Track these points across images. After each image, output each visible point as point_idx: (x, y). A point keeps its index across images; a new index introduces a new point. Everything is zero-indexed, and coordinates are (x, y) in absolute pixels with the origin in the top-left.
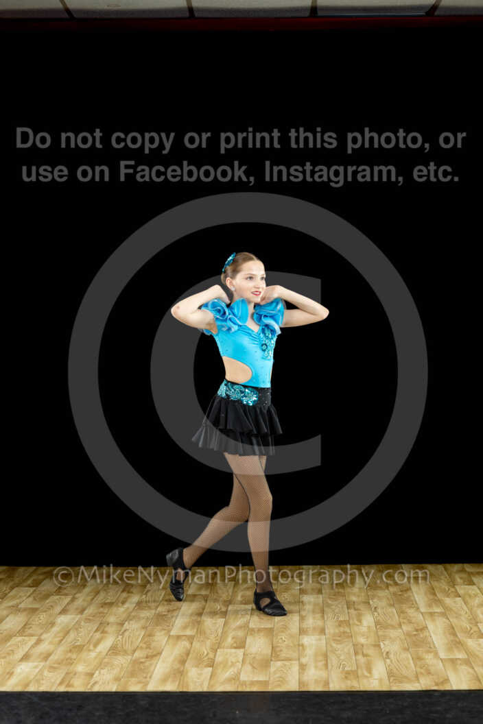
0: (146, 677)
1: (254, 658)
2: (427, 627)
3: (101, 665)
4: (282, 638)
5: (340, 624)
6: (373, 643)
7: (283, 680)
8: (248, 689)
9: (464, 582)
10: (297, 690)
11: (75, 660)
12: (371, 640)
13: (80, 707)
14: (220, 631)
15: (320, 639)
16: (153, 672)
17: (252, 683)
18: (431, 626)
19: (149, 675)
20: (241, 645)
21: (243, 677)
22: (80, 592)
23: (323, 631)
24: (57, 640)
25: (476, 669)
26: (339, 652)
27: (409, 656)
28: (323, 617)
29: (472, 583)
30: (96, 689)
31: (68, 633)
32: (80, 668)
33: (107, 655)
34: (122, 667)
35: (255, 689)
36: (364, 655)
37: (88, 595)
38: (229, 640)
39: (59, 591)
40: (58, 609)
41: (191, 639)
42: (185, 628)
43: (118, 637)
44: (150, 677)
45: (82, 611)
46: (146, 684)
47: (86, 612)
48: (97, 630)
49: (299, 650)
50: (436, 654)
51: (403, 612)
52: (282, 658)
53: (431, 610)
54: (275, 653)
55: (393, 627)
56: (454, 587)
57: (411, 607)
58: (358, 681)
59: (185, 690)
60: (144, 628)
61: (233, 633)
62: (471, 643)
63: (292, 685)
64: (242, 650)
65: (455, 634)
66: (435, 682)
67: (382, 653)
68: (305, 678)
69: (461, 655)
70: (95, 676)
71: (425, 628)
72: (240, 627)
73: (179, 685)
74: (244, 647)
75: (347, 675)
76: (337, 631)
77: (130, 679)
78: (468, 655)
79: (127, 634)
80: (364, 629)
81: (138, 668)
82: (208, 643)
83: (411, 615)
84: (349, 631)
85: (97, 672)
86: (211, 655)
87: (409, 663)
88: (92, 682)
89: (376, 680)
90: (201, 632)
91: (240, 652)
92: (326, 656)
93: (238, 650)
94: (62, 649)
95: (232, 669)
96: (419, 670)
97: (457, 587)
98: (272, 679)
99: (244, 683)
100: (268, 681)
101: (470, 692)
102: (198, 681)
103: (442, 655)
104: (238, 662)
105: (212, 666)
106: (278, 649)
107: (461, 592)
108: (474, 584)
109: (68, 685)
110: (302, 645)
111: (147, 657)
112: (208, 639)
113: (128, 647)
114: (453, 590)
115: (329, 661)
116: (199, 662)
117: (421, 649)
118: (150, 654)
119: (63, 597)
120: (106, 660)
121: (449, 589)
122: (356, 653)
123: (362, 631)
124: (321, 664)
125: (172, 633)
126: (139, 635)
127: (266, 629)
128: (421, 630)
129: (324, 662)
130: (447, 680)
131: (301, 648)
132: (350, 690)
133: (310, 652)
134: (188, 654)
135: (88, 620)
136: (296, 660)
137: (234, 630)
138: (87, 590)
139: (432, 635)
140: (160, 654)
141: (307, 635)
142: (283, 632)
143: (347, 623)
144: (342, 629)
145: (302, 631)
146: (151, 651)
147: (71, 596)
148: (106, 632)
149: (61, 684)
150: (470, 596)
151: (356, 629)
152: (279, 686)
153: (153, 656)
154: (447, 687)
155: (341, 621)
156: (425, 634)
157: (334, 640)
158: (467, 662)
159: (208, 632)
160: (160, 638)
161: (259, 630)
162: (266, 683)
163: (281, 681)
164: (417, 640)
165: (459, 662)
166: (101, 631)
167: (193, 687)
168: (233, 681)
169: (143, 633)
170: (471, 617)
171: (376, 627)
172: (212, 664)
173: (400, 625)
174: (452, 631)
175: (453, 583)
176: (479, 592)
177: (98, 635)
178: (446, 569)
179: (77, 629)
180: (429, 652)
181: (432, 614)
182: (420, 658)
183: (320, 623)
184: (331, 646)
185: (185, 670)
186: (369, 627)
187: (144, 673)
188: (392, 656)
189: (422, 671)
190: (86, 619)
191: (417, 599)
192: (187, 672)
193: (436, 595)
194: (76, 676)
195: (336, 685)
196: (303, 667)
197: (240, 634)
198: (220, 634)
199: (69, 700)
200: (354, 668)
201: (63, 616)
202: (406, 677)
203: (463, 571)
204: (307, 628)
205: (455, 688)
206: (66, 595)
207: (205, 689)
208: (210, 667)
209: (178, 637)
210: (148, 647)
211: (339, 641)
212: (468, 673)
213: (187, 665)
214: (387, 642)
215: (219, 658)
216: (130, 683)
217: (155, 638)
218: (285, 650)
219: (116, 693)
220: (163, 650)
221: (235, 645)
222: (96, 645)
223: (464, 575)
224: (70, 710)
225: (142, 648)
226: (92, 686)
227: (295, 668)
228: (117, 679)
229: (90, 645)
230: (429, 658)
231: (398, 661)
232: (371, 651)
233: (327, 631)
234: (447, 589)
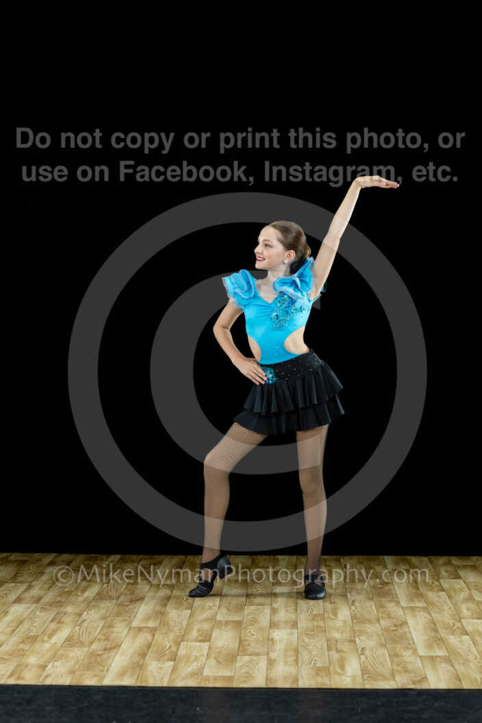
0: (102, 671)
1: (220, 652)
2: (407, 623)
3: (55, 657)
4: (250, 632)
5: (314, 618)
6: (348, 638)
7: (249, 676)
8: (211, 685)
9: (450, 575)
10: (264, 686)
11: (27, 651)
12: (346, 636)
13: (29, 701)
14: (185, 623)
15: (291, 634)
16: (110, 666)
17: (216, 679)
18: (411, 621)
19: (106, 668)
20: (206, 638)
21: (207, 672)
22: (37, 581)
23: (295, 625)
24: (9, 630)
25: (456, 666)
26: (310, 648)
27: (386, 652)
28: (296, 610)
29: (458, 577)
30: (48, 682)
31: (21, 622)
32: (32, 660)
33: (62, 646)
34: (77, 660)
35: (219, 685)
36: (337, 651)
37: (45, 583)
38: (194, 633)
39: (14, 578)
40: (13, 597)
41: (153, 631)
42: (147, 619)
43: (75, 627)
44: (108, 670)
45: (38, 600)
46: (102, 678)
47: (42, 601)
48: (53, 621)
49: (268, 644)
50: (415, 651)
51: (382, 606)
52: (249, 653)
53: (412, 605)
54: (242, 647)
55: (370, 621)
56: (438, 581)
57: (390, 601)
58: (330, 678)
59: (144, 684)
60: (104, 618)
61: (199, 626)
62: (453, 640)
63: (259, 682)
64: (208, 643)
65: (436, 631)
66: (412, 681)
67: (357, 649)
68: (273, 674)
69: (441, 653)
70: (47, 668)
71: (405, 623)
72: (207, 620)
73: (137, 679)
74: (209, 640)
75: (318, 671)
76: (310, 625)
77: (86, 672)
78: (449, 652)
79: (85, 624)
80: (339, 624)
81: (95, 661)
82: (172, 636)
83: (392, 610)
84: (323, 625)
85: (51, 664)
86: (174, 649)
87: (386, 660)
88: (45, 674)
89: (349, 677)
90: (164, 623)
91: (205, 645)
92: (297, 651)
93: (203, 644)
94: (14, 639)
95: (195, 664)
96: (395, 667)
97: (441, 581)
98: (237, 674)
99: (207, 679)
100: (234, 677)
101: (449, 691)
102: (158, 675)
103: (422, 652)
104: (203, 656)
105: (174, 660)
106: (246, 643)
107: (446, 586)
108: (460, 578)
109: (19, 678)
110: (272, 640)
111: (105, 650)
112: (171, 631)
113: (85, 638)
114: (437, 583)
115: (299, 656)
116: (160, 655)
117: (399, 645)
118: (108, 647)
119: (19, 585)
120: (61, 652)
121: (433, 583)
122: (329, 649)
123: (337, 625)
124: (291, 659)
125: (134, 624)
126: (98, 626)
127: (235, 621)
128: (401, 625)
129: (294, 658)
130: (425, 679)
131: (270, 642)
132: (320, 687)
133: (279, 647)
134: (149, 647)
135: (43, 609)
136: (264, 655)
137: (200, 622)
138: (45, 578)
139: (412, 631)
140: (120, 646)
141: (278, 629)
142: (253, 625)
143: (322, 617)
144: (315, 623)
145: (273, 625)
146: (110, 643)
147: (27, 584)
148: (63, 623)
149: (11, 676)
150: (455, 591)
151: (331, 623)
152: (245, 682)
153: (111, 649)
154: (425, 686)
155: (315, 616)
156: (404, 630)
157: (306, 634)
158: (447, 660)
159: (172, 624)
160: (120, 629)
161: (227, 623)
162: (231, 678)
163: (247, 677)
164: (396, 636)
165: (439, 660)
166: (57, 621)
167: (152, 682)
168: (196, 676)
169: (102, 624)
170: (455, 612)
171: (352, 621)
172: (174, 658)
173: (378, 620)
174: (433, 627)
175: (437, 576)
176: (464, 586)
177: (53, 626)
178: (431, 562)
179: (31, 619)
180: (406, 648)
181: (412, 609)
182: (397, 655)
183: (292, 616)
184: (303, 641)
185: (144, 664)
186: (345, 622)
187: (101, 665)
188: (367, 652)
189: (399, 668)
190: (42, 608)
191: (398, 593)
192: (147, 666)
193: (419, 589)
194: (28, 669)
195: (306, 682)
196: (271, 663)
197: (206, 626)
198: (184, 627)
199: (19, 693)
200: (327, 664)
201: (17, 605)
202: (382, 675)
203: (449, 563)
204: (278, 621)
205: (433, 687)
206: (22, 582)
207: (165, 684)
208: (172, 660)
209: (140, 629)
210: (107, 639)
211: (313, 635)
212: (448, 671)
213: (147, 658)
214: (363, 638)
215: (182, 651)
216: (85, 676)
217: (115, 630)
218: (252, 644)
219: (70, 687)
220: (122, 643)
221: (200, 638)
222: (51, 636)
223: (449, 568)
224: (19, 704)
225: (99, 640)
226: (44, 679)
227: (263, 664)
228: (72, 672)
229: (44, 635)
230: (407, 655)
231: (374, 658)
232: (346, 647)
233: (299, 625)
234: (431, 583)
